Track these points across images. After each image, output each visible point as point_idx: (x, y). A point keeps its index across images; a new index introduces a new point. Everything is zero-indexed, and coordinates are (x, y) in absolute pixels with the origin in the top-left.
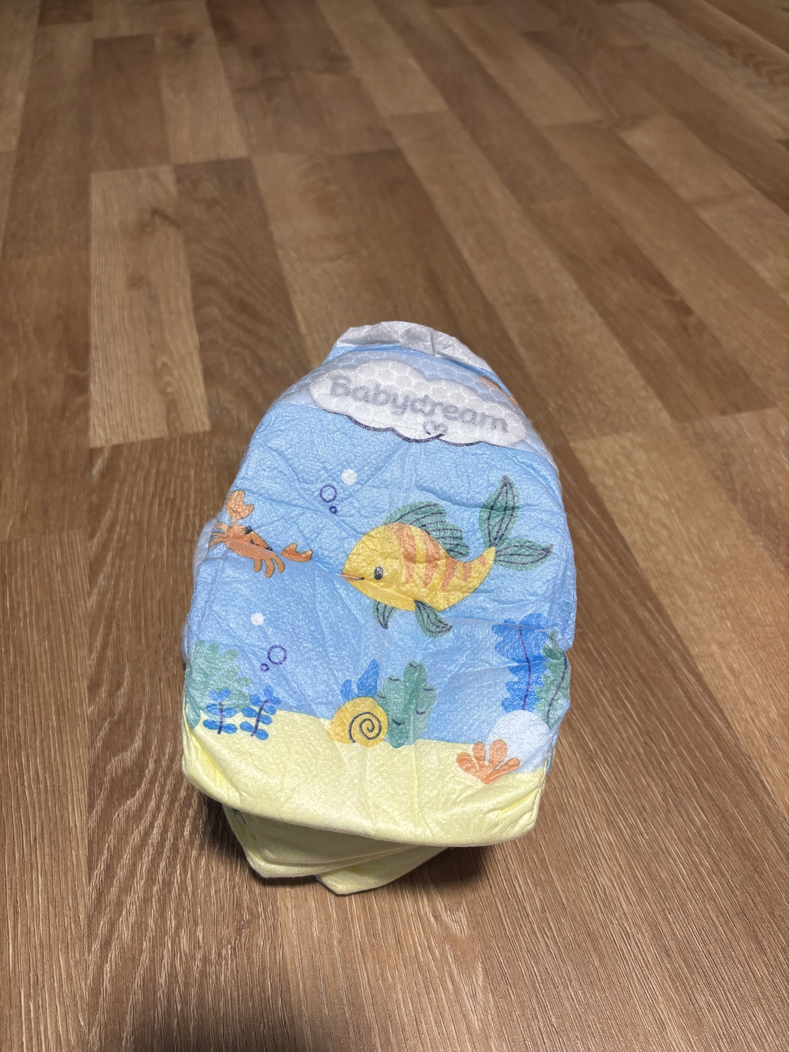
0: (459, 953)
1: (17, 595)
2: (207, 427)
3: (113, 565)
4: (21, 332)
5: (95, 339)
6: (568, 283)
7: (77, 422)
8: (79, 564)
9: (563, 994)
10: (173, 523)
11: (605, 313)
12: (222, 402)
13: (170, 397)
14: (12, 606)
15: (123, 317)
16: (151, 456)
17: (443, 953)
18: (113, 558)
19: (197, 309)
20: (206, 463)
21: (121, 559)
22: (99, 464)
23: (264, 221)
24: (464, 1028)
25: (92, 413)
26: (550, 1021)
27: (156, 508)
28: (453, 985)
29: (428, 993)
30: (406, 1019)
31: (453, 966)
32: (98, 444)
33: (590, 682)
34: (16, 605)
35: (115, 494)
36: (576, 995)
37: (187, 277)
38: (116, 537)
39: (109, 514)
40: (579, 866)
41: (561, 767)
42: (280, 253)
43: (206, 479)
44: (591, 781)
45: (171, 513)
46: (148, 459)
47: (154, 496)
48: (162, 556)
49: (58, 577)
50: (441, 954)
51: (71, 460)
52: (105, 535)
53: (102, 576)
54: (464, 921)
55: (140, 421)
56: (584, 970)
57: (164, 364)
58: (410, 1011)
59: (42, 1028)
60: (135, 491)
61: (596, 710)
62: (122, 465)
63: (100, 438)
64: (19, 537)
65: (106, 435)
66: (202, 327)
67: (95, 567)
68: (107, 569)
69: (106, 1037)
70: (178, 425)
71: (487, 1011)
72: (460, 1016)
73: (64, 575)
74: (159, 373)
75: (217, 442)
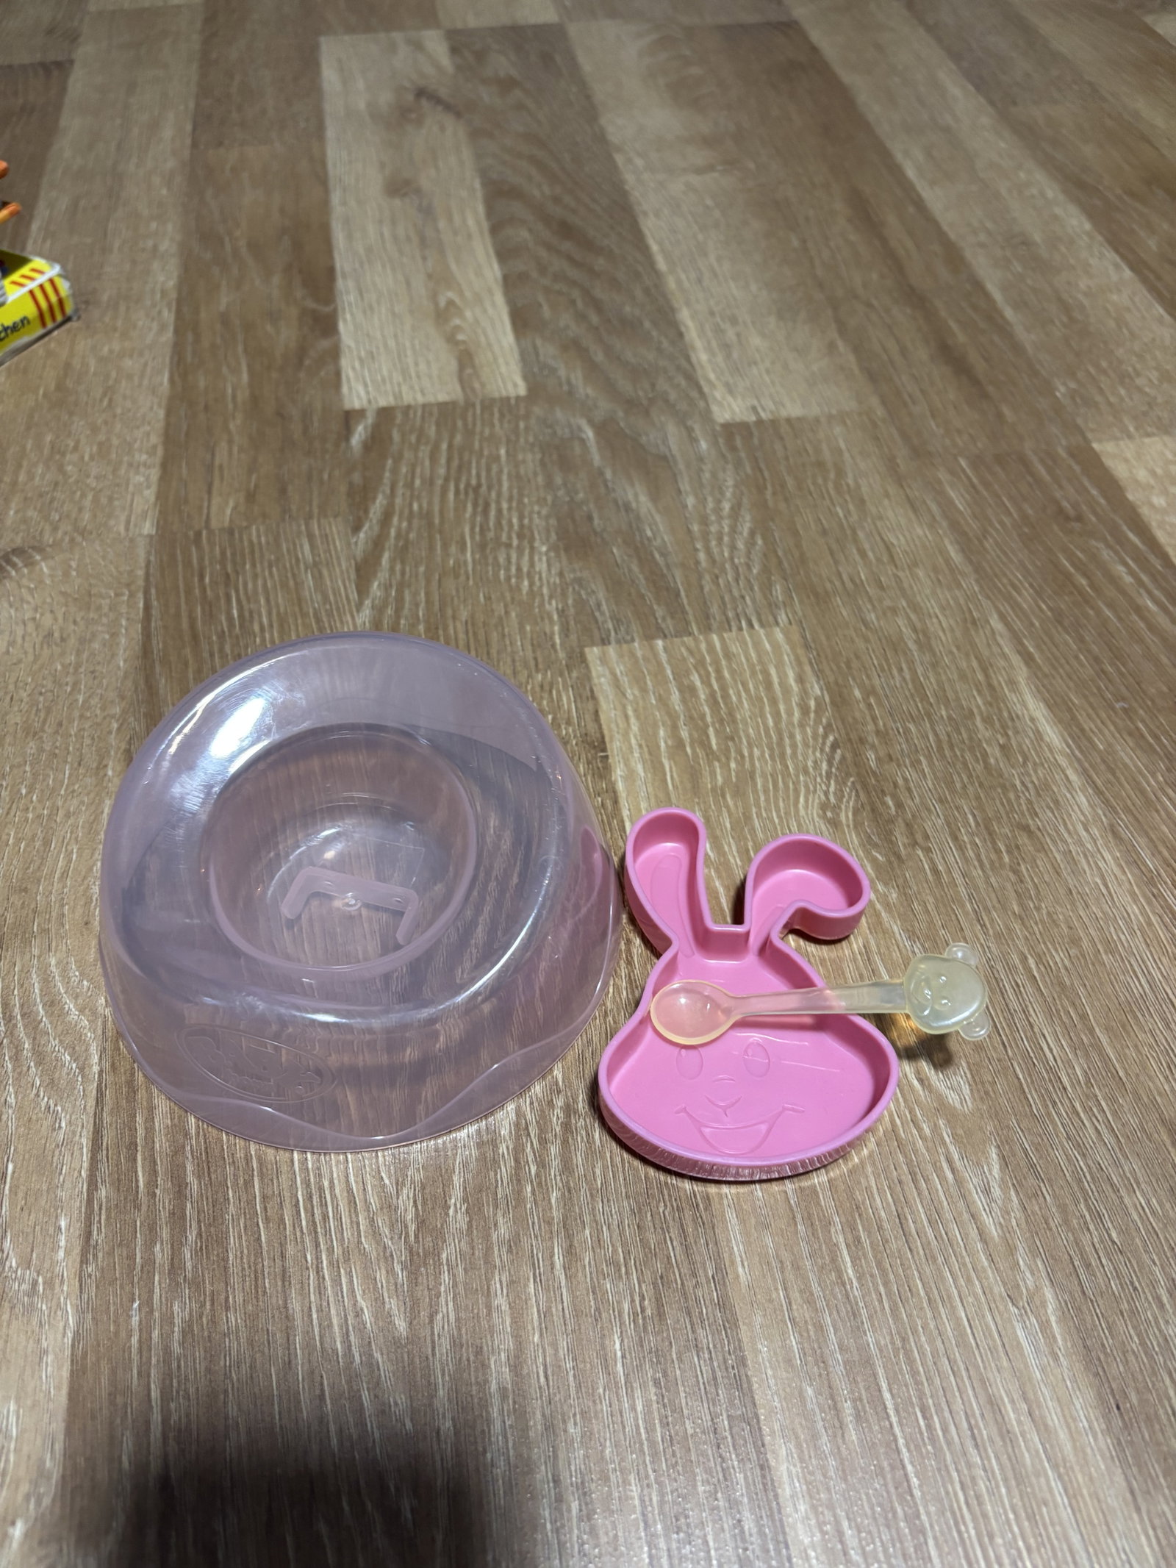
0: (960, 1132)
1: (248, 600)
2: (522, 390)
3: (392, 570)
4: (228, 247)
5: (342, 262)
6: (1075, 221)
7: (322, 373)
8: (340, 565)
9: (1126, 1200)
10: (479, 519)
11: (1137, 266)
12: (542, 358)
13: (462, 347)
14: (241, 615)
15: (382, 235)
16: (438, 424)
17: (935, 1129)
18: (392, 561)
19: (494, 230)
20: (522, 440)
21: (403, 563)
22: (359, 434)
23: (591, 113)
24: (974, 1233)
25: (344, 363)
26: (1109, 1236)
27: (451, 496)
28: (953, 1173)
29: (915, 1182)
30: (883, 1213)
31: (952, 1148)
32: (357, 405)
33: (1144, 776)
34: (247, 614)
35: (387, 474)
36: (1149, 1204)
37: (477, 184)
38: (393, 532)
39: (380, 502)
40: (1142, 1028)
41: (1104, 890)
42: (619, 159)
43: (524, 461)
44: (1154, 913)
45: (475, 505)
46: (433, 428)
47: (447, 479)
48: (465, 562)
49: (310, 581)
50: (932, 1132)
51: (316, 424)
52: (376, 528)
53: (376, 584)
54: (966, 1090)
55: (418, 377)
56: (1159, 1171)
57: (451, 303)
58: (888, 1204)
59: (326, 1184)
60: (418, 470)
61: (1156, 815)
62: (396, 436)
63: (359, 397)
64: (245, 524)
65: (368, 393)
66: (504, 254)
67: (364, 571)
68: (383, 575)
69: (424, 1203)
70: (477, 385)
71: (1008, 1214)
72: (966, 1216)
73: (319, 578)
74: (442, 315)
75: (537, 410)
